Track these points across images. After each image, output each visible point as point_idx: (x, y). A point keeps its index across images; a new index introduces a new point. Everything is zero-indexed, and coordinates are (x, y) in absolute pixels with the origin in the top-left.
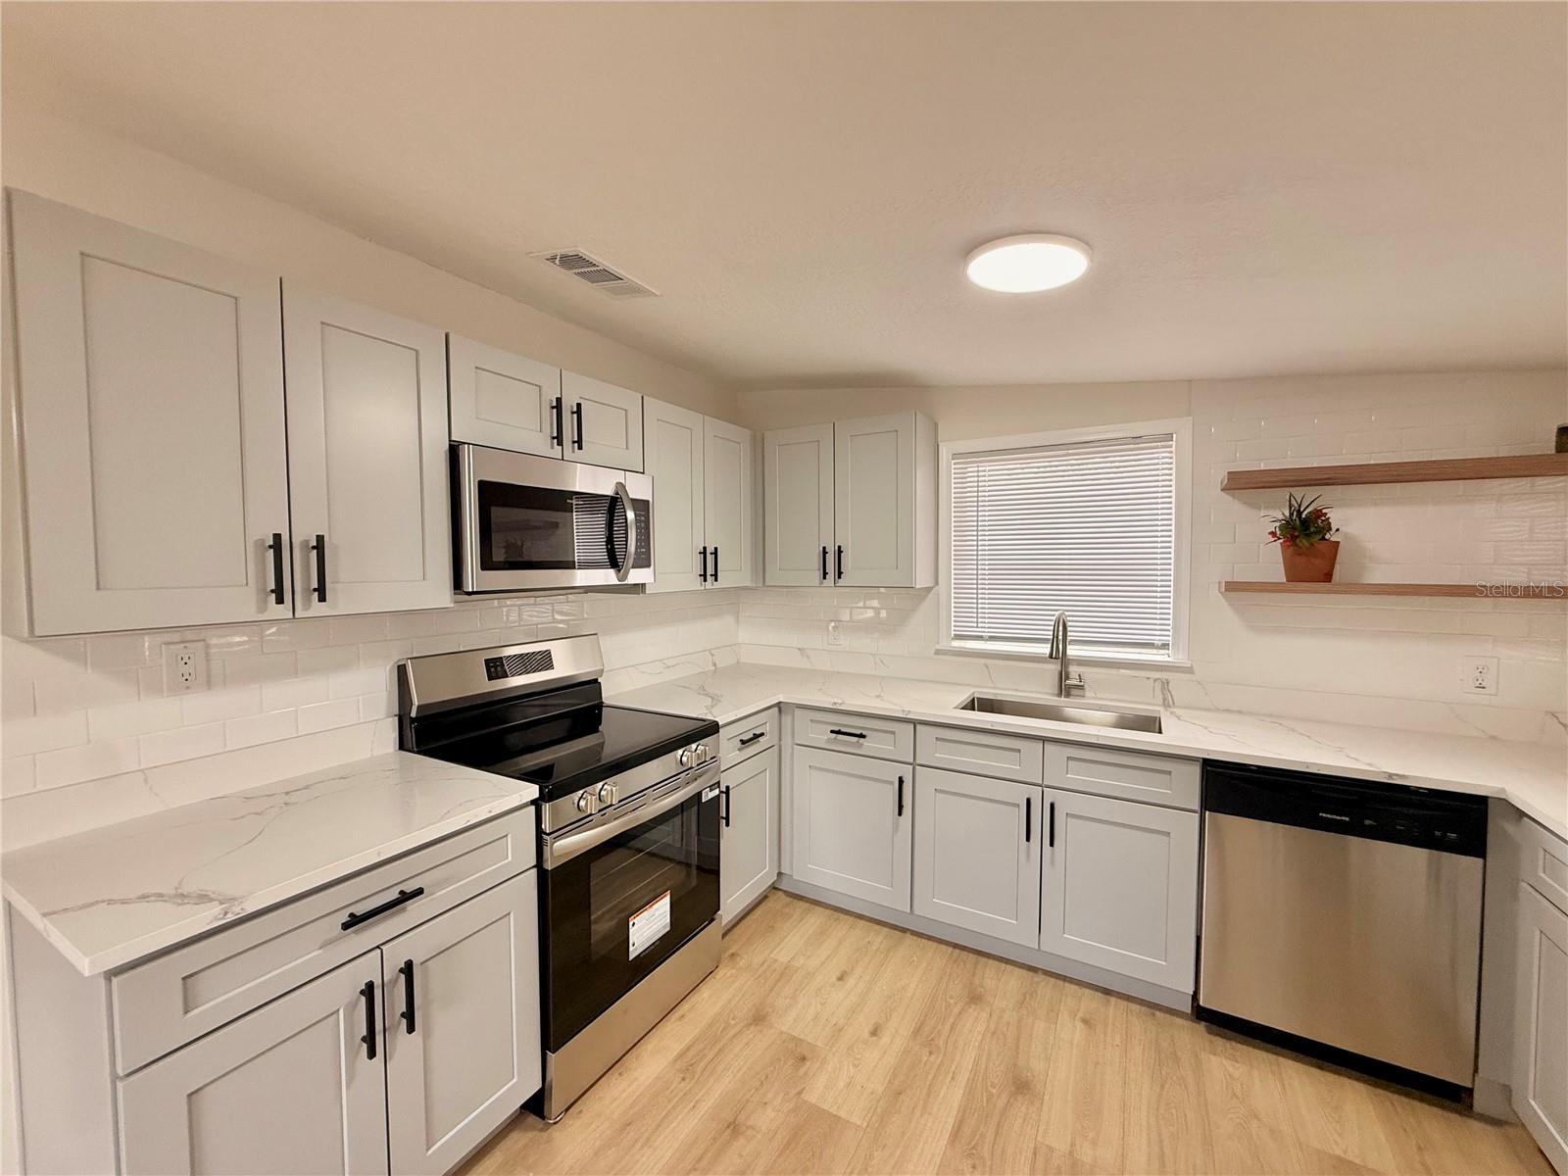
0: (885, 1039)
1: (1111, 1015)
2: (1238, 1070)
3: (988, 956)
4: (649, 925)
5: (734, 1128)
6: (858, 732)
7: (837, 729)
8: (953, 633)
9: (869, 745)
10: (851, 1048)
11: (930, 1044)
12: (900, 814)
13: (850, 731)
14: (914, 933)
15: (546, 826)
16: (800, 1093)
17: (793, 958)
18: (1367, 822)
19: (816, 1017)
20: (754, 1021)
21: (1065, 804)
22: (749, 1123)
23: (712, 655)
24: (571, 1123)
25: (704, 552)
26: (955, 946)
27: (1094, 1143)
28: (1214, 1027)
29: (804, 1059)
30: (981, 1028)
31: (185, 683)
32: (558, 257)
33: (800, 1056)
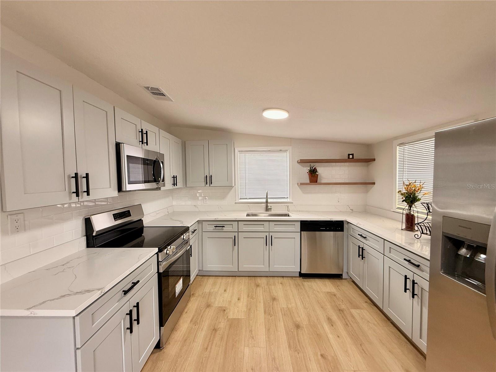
0: (242, 300)
1: (285, 281)
2: (309, 283)
3: (257, 276)
4: (179, 287)
5: (215, 330)
6: (222, 226)
7: (216, 226)
8: (239, 198)
9: (225, 229)
10: (235, 304)
11: (252, 298)
12: (235, 245)
13: (219, 225)
14: (238, 276)
15: (160, 260)
16: (227, 317)
17: (210, 290)
18: (328, 228)
19: (223, 301)
20: (207, 307)
21: (274, 235)
22: (218, 327)
23: (168, 209)
24: (168, 346)
25: (174, 177)
26: (249, 276)
27: (291, 304)
28: (303, 277)
29: (225, 310)
30: (261, 291)
31: (17, 230)
32: (150, 88)
33: (223, 310)
